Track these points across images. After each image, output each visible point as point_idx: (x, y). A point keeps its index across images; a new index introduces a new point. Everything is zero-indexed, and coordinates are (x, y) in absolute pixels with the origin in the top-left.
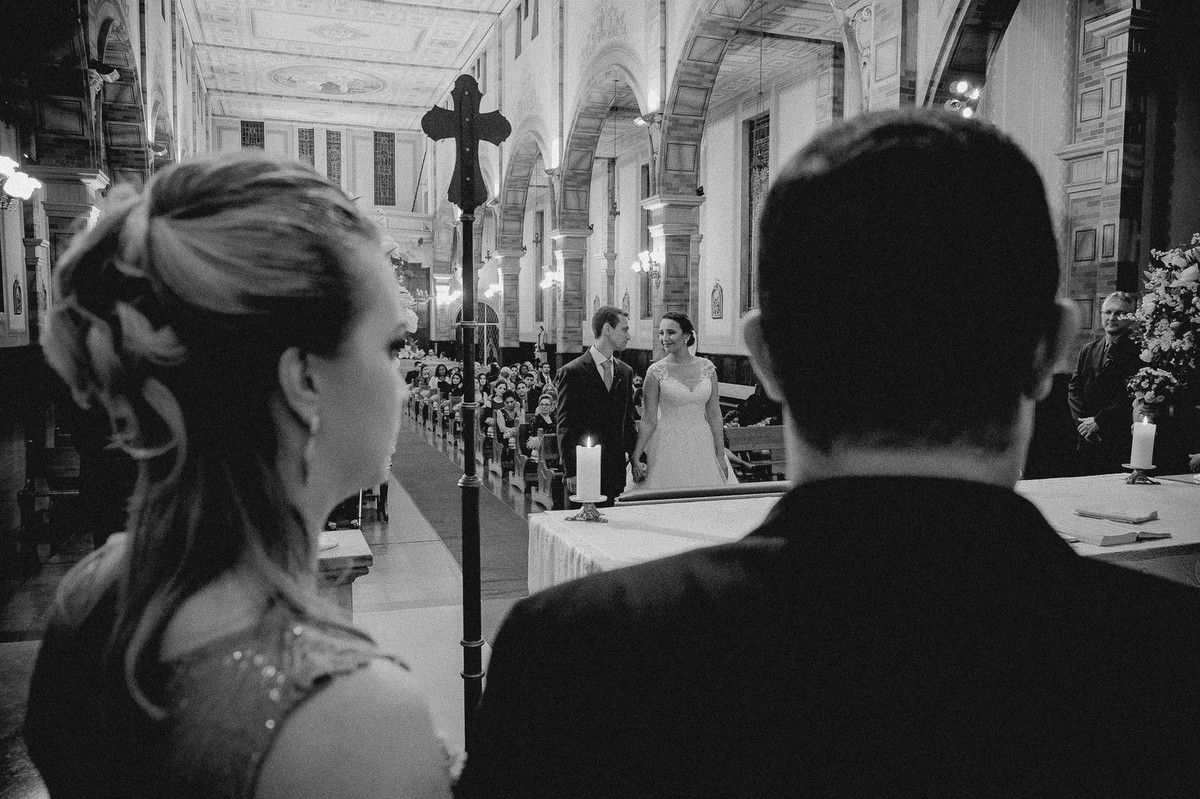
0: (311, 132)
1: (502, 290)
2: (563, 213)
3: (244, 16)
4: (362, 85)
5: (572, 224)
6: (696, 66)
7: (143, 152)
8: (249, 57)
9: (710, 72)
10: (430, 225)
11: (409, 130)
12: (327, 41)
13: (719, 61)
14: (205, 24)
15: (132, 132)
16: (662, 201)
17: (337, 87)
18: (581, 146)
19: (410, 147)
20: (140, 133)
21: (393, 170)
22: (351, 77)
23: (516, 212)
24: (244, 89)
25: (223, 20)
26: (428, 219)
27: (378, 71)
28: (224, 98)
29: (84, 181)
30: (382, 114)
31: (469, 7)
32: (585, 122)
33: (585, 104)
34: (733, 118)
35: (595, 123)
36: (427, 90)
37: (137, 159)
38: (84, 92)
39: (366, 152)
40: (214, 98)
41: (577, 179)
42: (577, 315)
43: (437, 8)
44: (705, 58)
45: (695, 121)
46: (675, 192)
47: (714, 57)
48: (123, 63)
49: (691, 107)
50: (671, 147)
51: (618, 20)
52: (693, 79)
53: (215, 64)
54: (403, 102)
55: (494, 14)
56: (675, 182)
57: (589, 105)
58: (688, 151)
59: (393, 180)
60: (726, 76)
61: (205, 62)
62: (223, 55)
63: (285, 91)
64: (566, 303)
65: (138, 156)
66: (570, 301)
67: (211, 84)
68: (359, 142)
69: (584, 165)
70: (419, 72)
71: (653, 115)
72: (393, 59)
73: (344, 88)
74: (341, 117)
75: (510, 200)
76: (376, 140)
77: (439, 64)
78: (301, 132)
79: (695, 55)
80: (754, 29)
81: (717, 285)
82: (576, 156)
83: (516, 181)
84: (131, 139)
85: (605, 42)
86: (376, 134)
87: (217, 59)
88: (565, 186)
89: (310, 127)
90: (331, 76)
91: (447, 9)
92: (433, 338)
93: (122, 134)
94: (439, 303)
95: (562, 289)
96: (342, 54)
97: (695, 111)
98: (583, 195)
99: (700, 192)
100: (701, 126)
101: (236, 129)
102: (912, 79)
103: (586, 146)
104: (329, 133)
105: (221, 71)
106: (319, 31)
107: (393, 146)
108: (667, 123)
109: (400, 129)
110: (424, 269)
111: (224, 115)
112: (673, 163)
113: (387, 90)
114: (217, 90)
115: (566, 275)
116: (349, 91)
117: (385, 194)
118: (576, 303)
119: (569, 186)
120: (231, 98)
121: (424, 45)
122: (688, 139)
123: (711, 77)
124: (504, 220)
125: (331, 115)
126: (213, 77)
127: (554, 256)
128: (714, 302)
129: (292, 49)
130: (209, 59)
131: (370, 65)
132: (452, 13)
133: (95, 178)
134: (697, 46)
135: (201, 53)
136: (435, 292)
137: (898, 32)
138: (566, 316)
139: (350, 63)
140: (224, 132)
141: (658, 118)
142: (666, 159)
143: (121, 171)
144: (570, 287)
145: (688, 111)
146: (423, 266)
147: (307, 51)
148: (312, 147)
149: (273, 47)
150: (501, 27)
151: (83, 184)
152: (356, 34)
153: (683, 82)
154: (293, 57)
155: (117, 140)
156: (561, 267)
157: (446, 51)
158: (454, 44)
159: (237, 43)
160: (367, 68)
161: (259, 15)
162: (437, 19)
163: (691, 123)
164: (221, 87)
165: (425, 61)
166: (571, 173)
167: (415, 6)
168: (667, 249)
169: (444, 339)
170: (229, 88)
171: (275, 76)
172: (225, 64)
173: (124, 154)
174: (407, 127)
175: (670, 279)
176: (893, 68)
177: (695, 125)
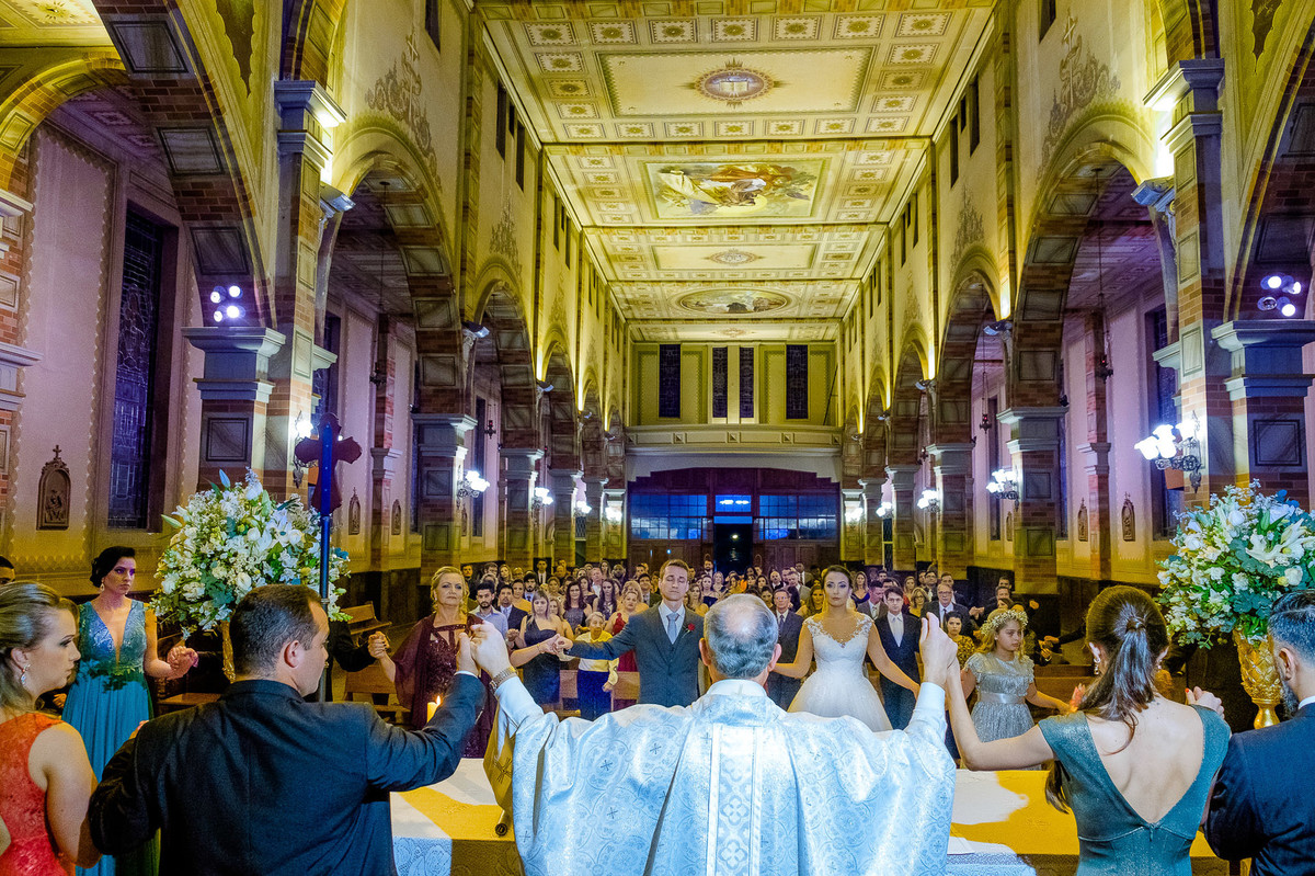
0: (725, 350)
1: (895, 507)
2: (941, 427)
3: (647, 253)
4: (766, 303)
5: (952, 437)
6: (1044, 268)
7: (530, 390)
8: (657, 288)
9: (1063, 273)
10: (838, 437)
11: (822, 341)
12: (726, 266)
13: (1072, 258)
14: (615, 265)
15: (521, 373)
16: (1015, 415)
17: (743, 307)
18: (954, 354)
19: (823, 358)
20: (530, 373)
21: (806, 382)
22: (755, 296)
23: (908, 425)
24: (658, 316)
25: (629, 258)
26: (837, 432)
27: (778, 288)
28: (642, 326)
29: (453, 424)
30: (792, 328)
31: (854, 220)
32: (957, 329)
33: (955, 311)
34: (1135, 311)
35: (969, 329)
36: (832, 301)
37: (526, 397)
38: (456, 348)
39: (778, 365)
40: (633, 327)
41: (956, 387)
42: (958, 538)
43: (824, 225)
44: (1054, 258)
45: (1050, 325)
46: (1032, 403)
47: (1064, 256)
48: (513, 315)
49: (1047, 312)
50: (1025, 356)
51: (977, 224)
52: (1042, 281)
53: (629, 297)
54: (810, 315)
55: (882, 223)
56: (1032, 393)
57: (958, 311)
58: (1045, 359)
59: (806, 393)
60: (1114, 268)
61: (620, 296)
62: (634, 288)
63: (695, 314)
64: (946, 524)
65: (527, 393)
66: (951, 523)
67: (629, 315)
68: (772, 358)
69: (962, 374)
70: (819, 286)
71: (1003, 322)
72: (791, 276)
73: (750, 307)
74: (753, 333)
75: (901, 412)
76: (788, 353)
77: (839, 275)
78: (715, 350)
79: (1041, 256)
80: (1120, 219)
81: (1127, 502)
82: (952, 364)
83: (907, 391)
84: (521, 379)
85: (968, 247)
86: (788, 347)
87: (631, 292)
88: (942, 397)
89: (723, 345)
90: (736, 297)
91: (834, 225)
92: (843, 559)
93: (514, 375)
94: (848, 520)
95: (941, 508)
96: (741, 277)
97: (1049, 315)
98: (962, 407)
99: (1064, 402)
100: (1058, 330)
101: (654, 353)
102: (1220, 277)
103: (962, 354)
104: (742, 350)
105: (635, 302)
106: (716, 258)
107: (806, 357)
108: (1017, 331)
109: (812, 341)
110: (834, 484)
111: (644, 341)
112: (1027, 372)
113: (792, 304)
114: (635, 319)
115: (945, 493)
116: (755, 309)
117: (797, 407)
118: (957, 524)
119: (947, 397)
120: (649, 326)
121: (819, 259)
122: (1043, 346)
123: (1066, 277)
124: (896, 433)
125: (742, 332)
126: (630, 308)
127: (933, 473)
128: (1125, 520)
129: (694, 277)
130: (623, 293)
131: (769, 284)
132: (840, 228)
133: (461, 421)
134: (1042, 248)
135: (616, 288)
136: (845, 508)
137: (1196, 228)
138: (946, 539)
139: (750, 284)
140: (644, 358)
141: (1009, 325)
142: (1019, 368)
143: (513, 408)
144: (950, 506)
145: (1042, 315)
146: (832, 481)
147: (708, 277)
148: (725, 364)
149: (677, 277)
150: (890, 235)
151: (452, 427)
152: (751, 257)
153: (1032, 285)
154: (695, 284)
155: (510, 381)
156: (940, 484)
157: (842, 263)
158: (850, 256)
159: (644, 277)
160: (768, 287)
161: (660, 251)
162: (826, 235)
163: (1045, 327)
164: (637, 316)
165: (824, 275)
166: (948, 385)
167: (802, 225)
168: (1024, 466)
169: (853, 559)
170: (645, 316)
171: (684, 302)
172: (637, 296)
173: (516, 392)
174: (820, 338)
175: (1029, 500)
176: (1194, 266)
177: (1052, 328)
